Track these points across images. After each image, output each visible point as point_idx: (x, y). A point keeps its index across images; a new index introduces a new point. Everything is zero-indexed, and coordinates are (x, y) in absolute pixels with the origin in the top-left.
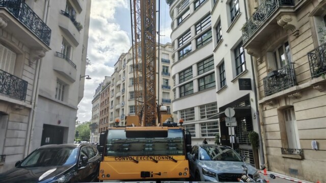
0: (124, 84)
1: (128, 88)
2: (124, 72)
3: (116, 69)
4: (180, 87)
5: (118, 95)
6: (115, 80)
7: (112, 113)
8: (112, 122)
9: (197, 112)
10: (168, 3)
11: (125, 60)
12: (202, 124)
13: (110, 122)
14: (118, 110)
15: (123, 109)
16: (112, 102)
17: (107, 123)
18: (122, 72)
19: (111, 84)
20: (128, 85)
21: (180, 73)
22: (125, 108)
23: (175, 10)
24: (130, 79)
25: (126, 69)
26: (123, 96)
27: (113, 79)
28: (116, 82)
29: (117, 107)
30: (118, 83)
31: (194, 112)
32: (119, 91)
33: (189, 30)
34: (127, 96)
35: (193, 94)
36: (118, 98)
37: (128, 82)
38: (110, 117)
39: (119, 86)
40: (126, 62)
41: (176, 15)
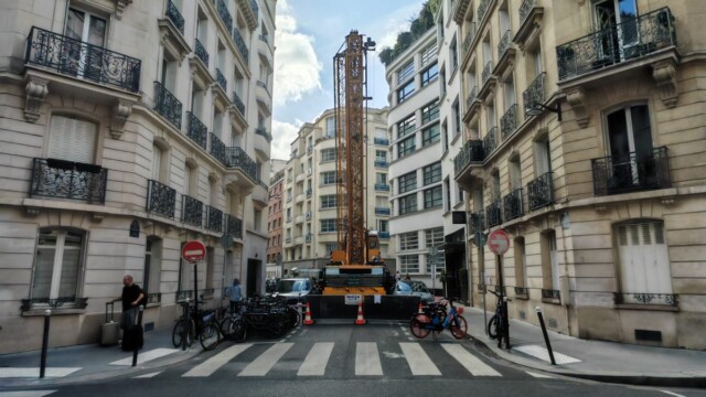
0: (310, 181)
1: (318, 190)
2: (310, 160)
3: (295, 152)
4: (400, 199)
5: (299, 198)
6: (293, 172)
7: (289, 230)
8: (290, 245)
9: (422, 238)
10: (383, 61)
11: (311, 138)
12: (427, 255)
13: (285, 245)
14: (300, 226)
15: (309, 225)
16: (289, 210)
17: (281, 246)
18: (305, 159)
19: (286, 177)
20: (318, 184)
21: (399, 178)
22: (312, 222)
23: (394, 76)
24: (321, 174)
25: (313, 155)
26: (309, 202)
27: (290, 170)
28: (296, 176)
29: (299, 220)
30: (299, 178)
31: (417, 238)
32: (302, 193)
33: (413, 114)
34: (317, 203)
35: (416, 212)
36: (300, 204)
37: (317, 180)
38: (285, 236)
39: (300, 183)
40: (314, 143)
41: (395, 86)
